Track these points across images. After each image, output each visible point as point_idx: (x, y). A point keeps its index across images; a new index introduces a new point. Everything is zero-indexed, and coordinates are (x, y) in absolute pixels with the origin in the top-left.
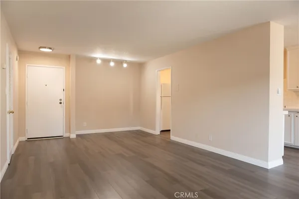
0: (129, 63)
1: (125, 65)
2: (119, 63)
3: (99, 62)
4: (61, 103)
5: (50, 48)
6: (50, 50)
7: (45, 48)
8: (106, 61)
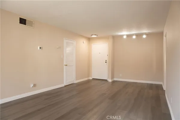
0: (147, 34)
1: (144, 36)
2: (139, 36)
3: (125, 37)
4: (106, 62)
5: (95, 35)
6: (96, 36)
7: (93, 35)
8: (129, 36)
